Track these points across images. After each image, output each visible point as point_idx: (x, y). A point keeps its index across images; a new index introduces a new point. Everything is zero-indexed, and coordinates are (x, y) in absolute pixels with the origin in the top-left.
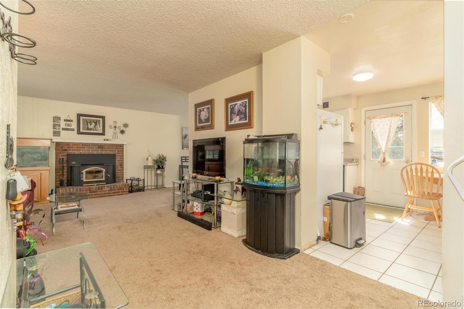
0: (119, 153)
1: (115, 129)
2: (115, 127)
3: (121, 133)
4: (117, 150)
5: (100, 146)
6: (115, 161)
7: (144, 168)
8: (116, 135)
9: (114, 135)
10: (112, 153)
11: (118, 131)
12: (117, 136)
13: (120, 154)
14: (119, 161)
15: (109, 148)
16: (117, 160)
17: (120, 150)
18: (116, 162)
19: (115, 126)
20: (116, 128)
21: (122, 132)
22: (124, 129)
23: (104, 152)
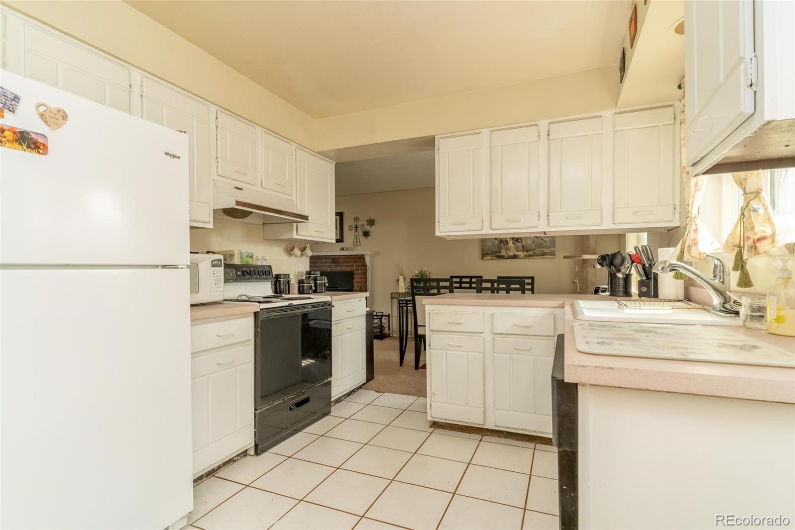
0: (358, 270)
1: (356, 231)
2: (356, 227)
3: (363, 235)
4: (355, 264)
5: (334, 259)
6: (353, 282)
7: (392, 298)
8: (358, 240)
9: (355, 241)
10: (348, 269)
11: (360, 232)
12: (360, 242)
13: (360, 272)
14: (358, 282)
15: (345, 262)
16: (355, 280)
17: (359, 264)
18: (355, 284)
19: (356, 225)
20: (358, 229)
21: (366, 234)
22: (367, 228)
23: (338, 269)
